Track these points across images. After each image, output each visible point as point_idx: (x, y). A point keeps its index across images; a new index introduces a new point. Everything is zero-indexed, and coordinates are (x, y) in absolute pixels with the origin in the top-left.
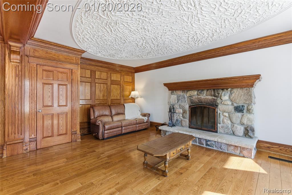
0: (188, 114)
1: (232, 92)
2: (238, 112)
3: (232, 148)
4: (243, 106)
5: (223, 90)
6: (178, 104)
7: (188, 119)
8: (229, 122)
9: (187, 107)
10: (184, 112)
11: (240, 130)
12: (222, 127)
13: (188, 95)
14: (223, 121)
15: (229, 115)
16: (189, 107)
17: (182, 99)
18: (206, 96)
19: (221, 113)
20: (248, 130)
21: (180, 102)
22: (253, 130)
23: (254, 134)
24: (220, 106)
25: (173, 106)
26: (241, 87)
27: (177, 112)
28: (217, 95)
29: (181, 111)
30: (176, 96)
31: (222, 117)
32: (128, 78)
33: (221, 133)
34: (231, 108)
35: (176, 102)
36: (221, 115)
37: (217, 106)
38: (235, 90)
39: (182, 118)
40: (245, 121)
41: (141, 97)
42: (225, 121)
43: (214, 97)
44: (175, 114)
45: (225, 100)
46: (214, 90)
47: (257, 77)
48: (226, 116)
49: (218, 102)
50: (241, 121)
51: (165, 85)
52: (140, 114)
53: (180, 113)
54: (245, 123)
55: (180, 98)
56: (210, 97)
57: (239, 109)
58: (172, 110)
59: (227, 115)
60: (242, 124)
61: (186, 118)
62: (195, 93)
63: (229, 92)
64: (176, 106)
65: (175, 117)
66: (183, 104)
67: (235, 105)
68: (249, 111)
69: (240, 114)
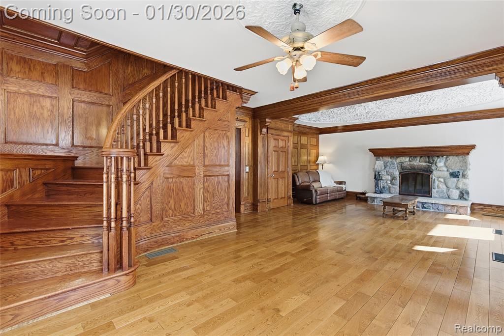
0: (398, 181)
1: (448, 159)
2: (454, 177)
3: (449, 208)
4: (458, 172)
5: (438, 157)
6: (385, 170)
7: (398, 185)
8: (445, 187)
9: (397, 173)
10: (393, 178)
11: (455, 193)
12: (437, 192)
13: (397, 162)
14: (438, 186)
15: (444, 180)
16: (400, 173)
17: (390, 165)
18: (419, 163)
19: (436, 179)
20: (463, 194)
21: (387, 169)
22: (468, 193)
23: (468, 197)
24: (434, 172)
25: (379, 173)
26: (457, 155)
27: (383, 178)
28: (432, 161)
29: (389, 178)
30: (382, 162)
31: (437, 182)
32: (313, 141)
33: (436, 198)
34: (447, 174)
35: (383, 168)
36: (436, 180)
37: (432, 172)
38: (451, 158)
39: (390, 185)
40: (461, 185)
41: (330, 163)
42: (441, 186)
43: (428, 164)
44: (381, 181)
45: (441, 167)
46: (429, 157)
47: (473, 147)
48: (441, 182)
49: (433, 168)
50: (456, 186)
51: (371, 150)
52: (333, 182)
53: (387, 180)
54: (461, 188)
55: (388, 164)
56: (424, 164)
57: (454, 175)
58: (377, 177)
59: (442, 180)
60: (458, 188)
61: (395, 185)
62: (407, 159)
63: (444, 159)
64: (383, 173)
65: (382, 184)
66: (391, 171)
67: (451, 171)
68: (464, 176)
69: (455, 180)
